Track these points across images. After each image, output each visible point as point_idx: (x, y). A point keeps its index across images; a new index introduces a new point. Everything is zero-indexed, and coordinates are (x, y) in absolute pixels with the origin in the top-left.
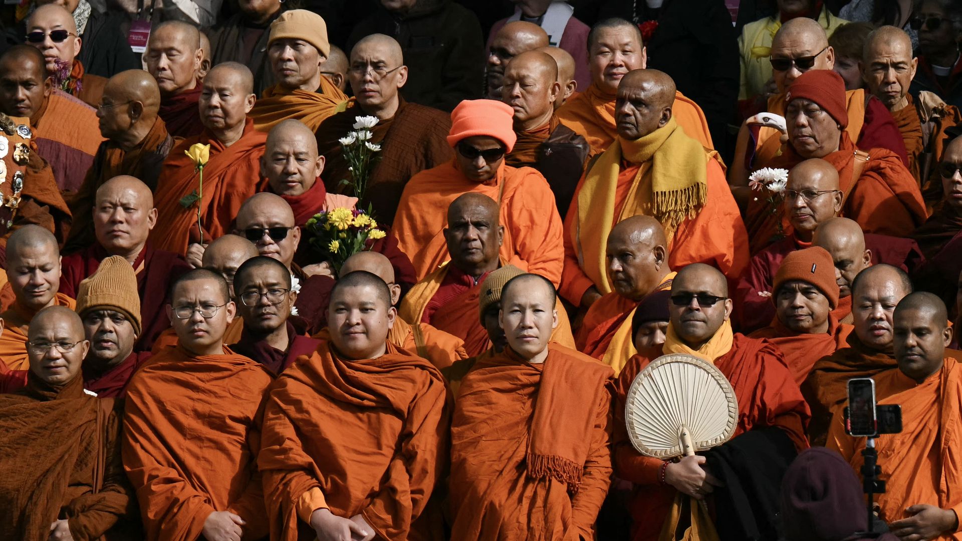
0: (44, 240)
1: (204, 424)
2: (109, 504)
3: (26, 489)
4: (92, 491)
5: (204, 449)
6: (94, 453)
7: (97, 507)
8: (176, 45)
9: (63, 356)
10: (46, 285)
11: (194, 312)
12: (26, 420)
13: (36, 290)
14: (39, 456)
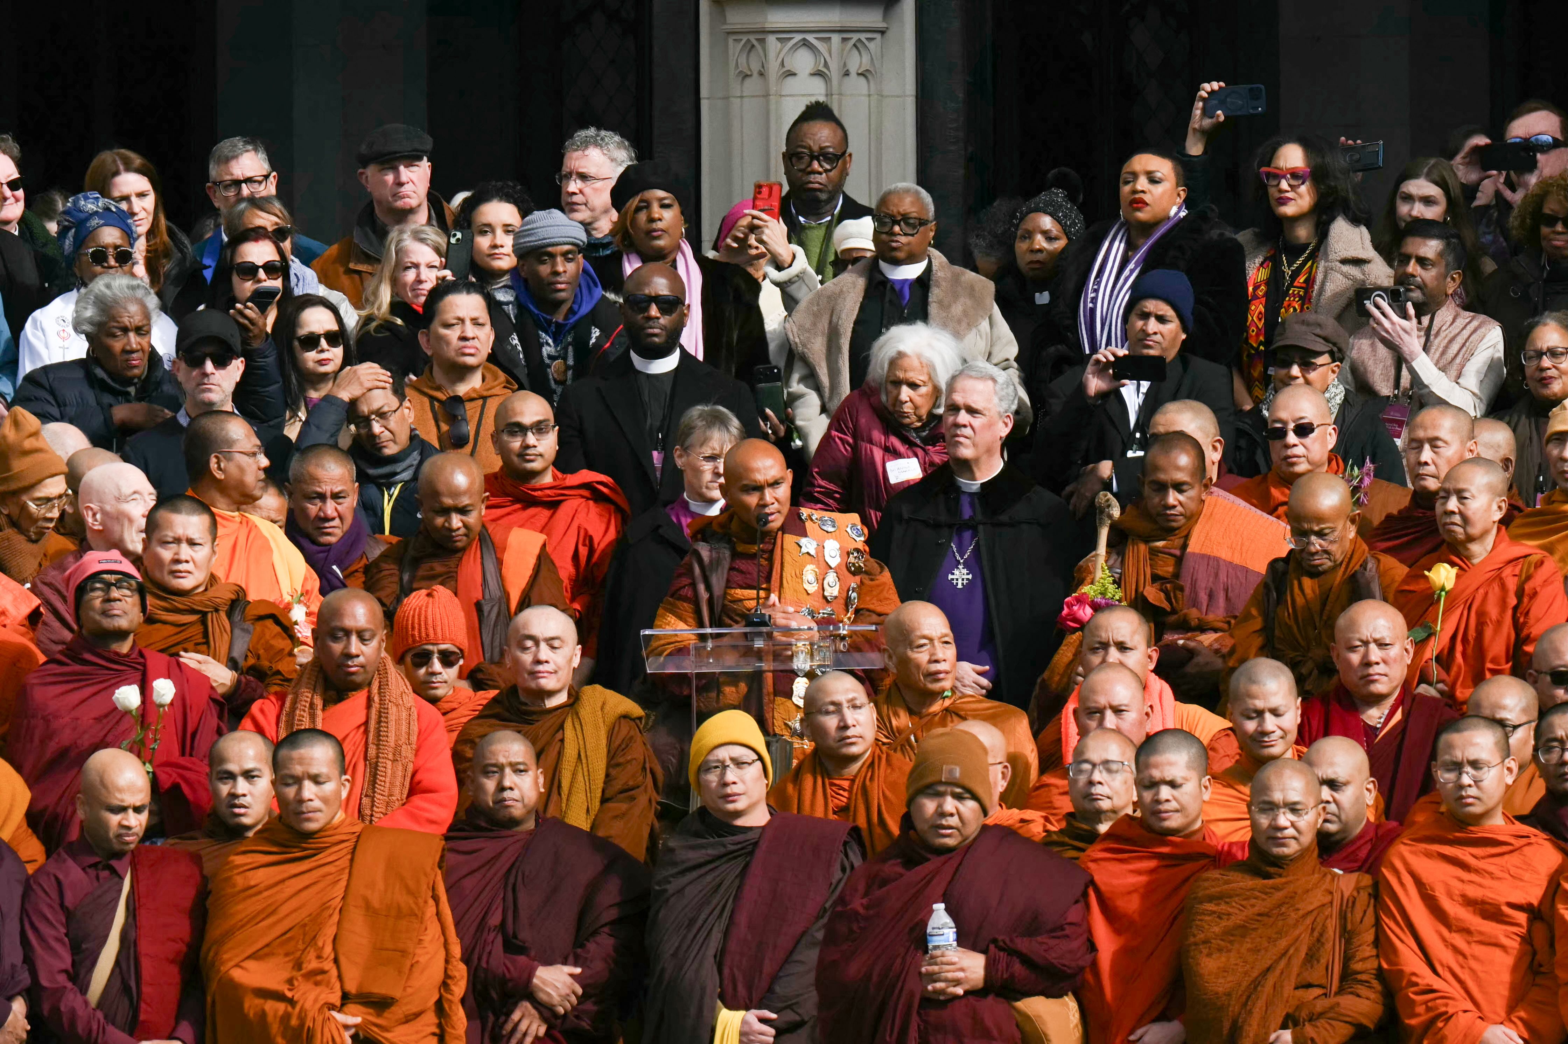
0: (1276, 676)
1: (1474, 913)
2: (1343, 1011)
3: (1240, 993)
4: (1325, 994)
5: (1473, 944)
6: (1329, 946)
7: (1331, 1015)
8: (1443, 433)
9: (1293, 825)
10: (1279, 733)
11: (1460, 774)
12: (1243, 903)
13: (1266, 739)
14: (1259, 951)
